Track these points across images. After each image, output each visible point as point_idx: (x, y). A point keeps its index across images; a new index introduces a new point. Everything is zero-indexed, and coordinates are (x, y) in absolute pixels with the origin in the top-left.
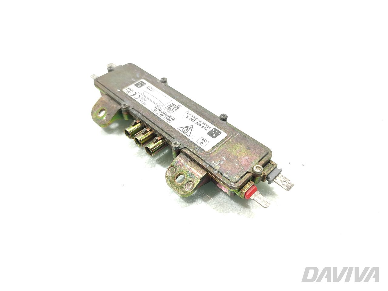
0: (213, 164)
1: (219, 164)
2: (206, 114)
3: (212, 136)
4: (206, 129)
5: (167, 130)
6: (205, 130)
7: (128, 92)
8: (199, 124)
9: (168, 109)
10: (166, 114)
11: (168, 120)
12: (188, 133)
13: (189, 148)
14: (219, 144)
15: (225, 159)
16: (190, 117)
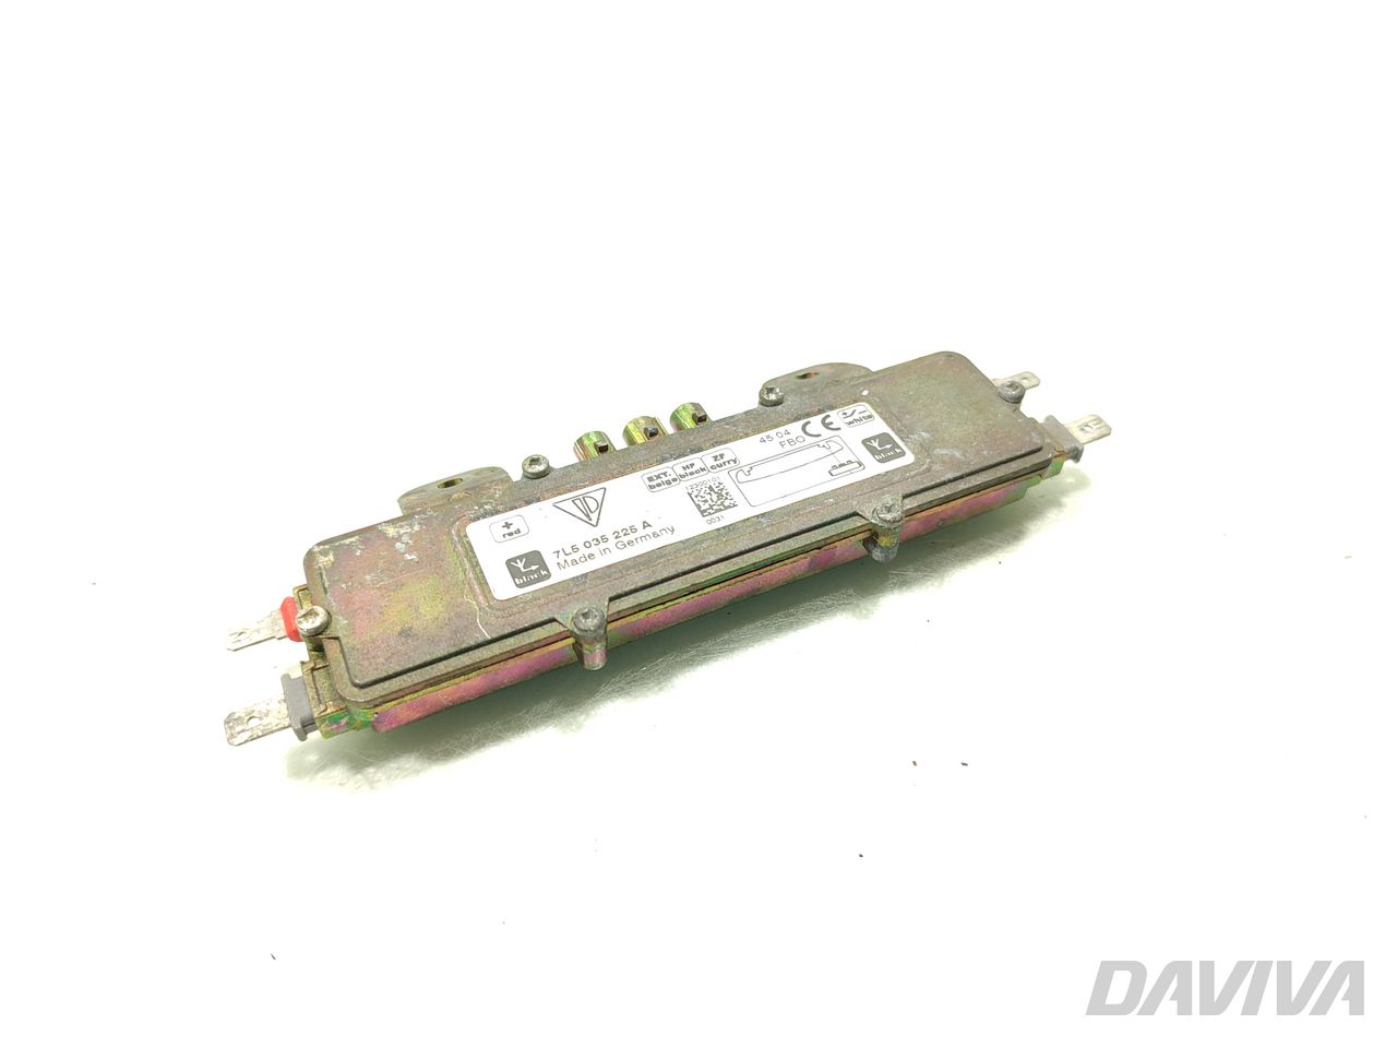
0: (411, 526)
1: (399, 538)
3: (520, 557)
4: (561, 553)
6: (558, 552)
8: (593, 543)
10: (687, 478)
11: (658, 477)
12: (568, 506)
14: (476, 565)
15: (409, 558)
16: (641, 532)
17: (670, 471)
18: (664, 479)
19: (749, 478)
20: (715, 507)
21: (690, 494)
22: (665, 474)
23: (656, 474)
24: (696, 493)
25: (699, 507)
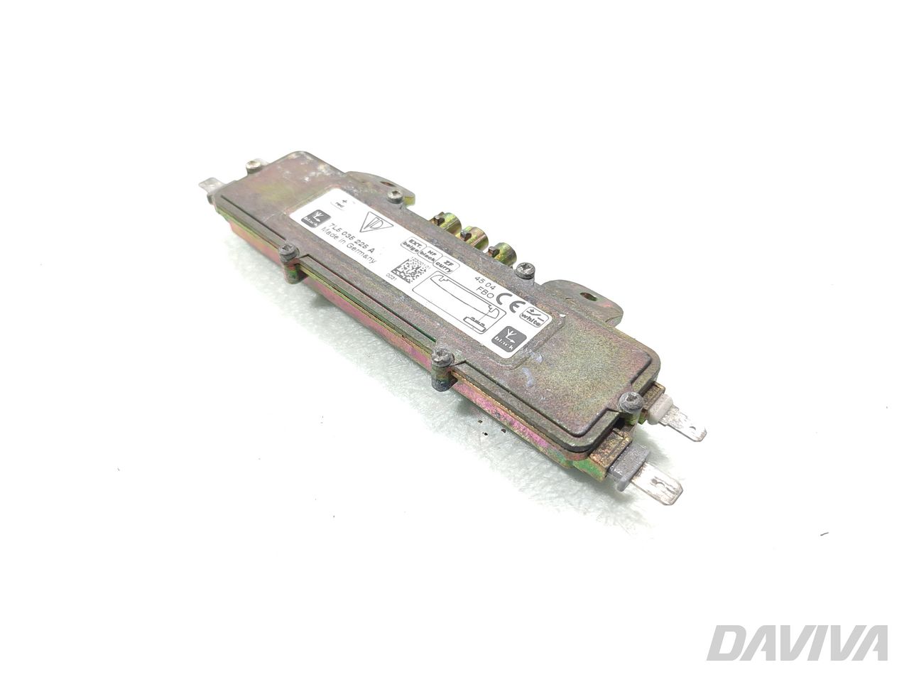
6: (333, 225)
8: (347, 235)
9: (418, 268)
12: (371, 217)
16: (366, 251)
17: (424, 246)
18: (416, 247)
19: (438, 282)
20: (402, 274)
21: (408, 260)
22: (419, 245)
23: (417, 242)
24: (409, 262)
25: (399, 267)
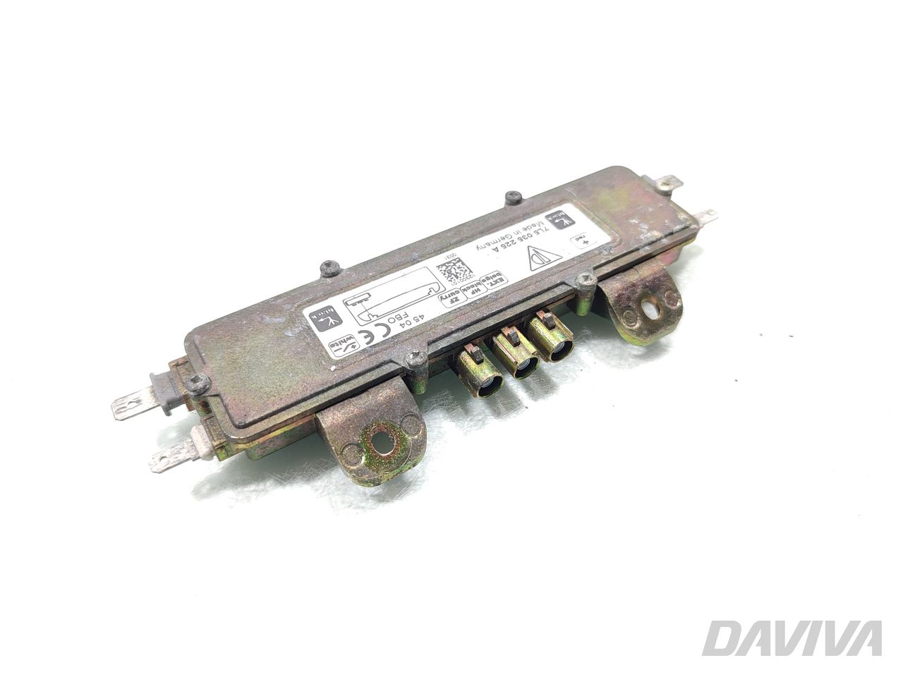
0: (646, 238)
1: (649, 230)
2: (492, 221)
3: (568, 225)
4: (544, 230)
5: (532, 290)
6: (547, 230)
7: (350, 349)
8: (527, 237)
9: (457, 277)
10: (475, 283)
11: (496, 282)
12: (552, 258)
13: (598, 264)
16: (498, 245)
17: (490, 287)
18: (491, 281)
19: (430, 287)
20: (452, 264)
21: (471, 272)
22: (492, 285)
23: (498, 284)
24: (467, 273)
25: (463, 264)
